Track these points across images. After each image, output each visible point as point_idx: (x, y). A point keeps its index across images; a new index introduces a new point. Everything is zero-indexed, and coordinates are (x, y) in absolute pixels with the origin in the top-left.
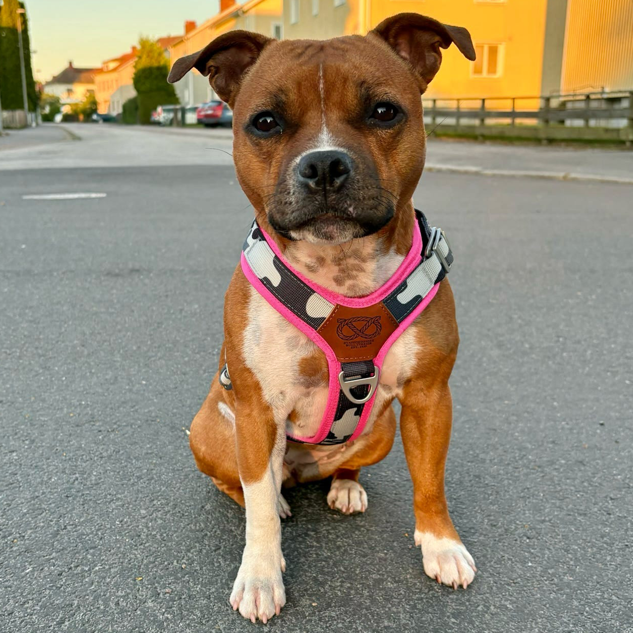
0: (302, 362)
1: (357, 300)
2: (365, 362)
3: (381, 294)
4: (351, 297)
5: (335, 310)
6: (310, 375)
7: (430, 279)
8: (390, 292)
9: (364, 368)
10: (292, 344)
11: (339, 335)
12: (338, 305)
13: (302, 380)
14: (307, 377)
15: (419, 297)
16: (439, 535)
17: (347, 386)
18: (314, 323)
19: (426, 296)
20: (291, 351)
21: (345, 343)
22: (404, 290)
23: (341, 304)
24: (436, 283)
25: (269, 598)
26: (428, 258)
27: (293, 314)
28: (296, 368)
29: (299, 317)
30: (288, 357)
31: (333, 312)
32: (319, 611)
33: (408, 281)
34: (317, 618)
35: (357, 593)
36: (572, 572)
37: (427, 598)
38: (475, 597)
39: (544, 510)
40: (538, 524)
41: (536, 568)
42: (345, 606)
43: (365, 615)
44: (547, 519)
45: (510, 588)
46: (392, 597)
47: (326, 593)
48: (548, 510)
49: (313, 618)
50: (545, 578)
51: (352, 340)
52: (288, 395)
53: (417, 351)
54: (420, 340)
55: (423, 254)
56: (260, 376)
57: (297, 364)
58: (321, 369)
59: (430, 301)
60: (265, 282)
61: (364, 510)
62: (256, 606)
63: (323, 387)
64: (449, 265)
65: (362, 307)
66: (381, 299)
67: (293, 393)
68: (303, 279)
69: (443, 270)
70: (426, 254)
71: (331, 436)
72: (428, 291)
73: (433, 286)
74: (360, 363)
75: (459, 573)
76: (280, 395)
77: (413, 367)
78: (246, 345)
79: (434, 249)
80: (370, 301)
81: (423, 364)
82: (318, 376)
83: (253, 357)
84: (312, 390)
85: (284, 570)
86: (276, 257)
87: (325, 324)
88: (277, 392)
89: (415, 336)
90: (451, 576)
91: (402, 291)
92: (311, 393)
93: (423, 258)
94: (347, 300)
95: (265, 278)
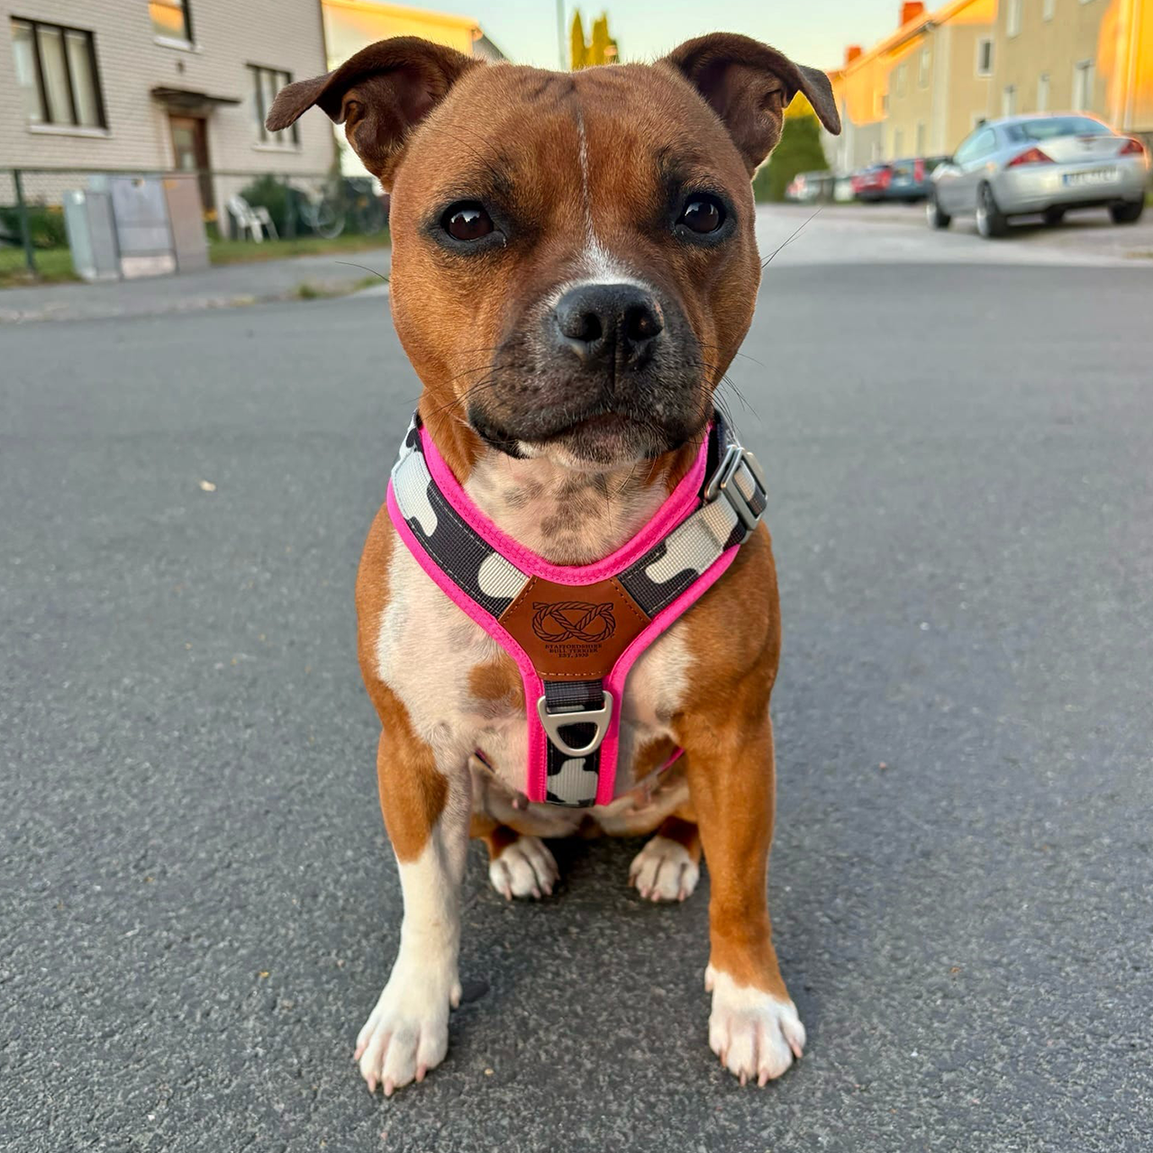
0: (475, 673)
1: (569, 571)
2: (587, 683)
3: (617, 564)
4: (558, 565)
5: (528, 586)
6: (490, 697)
7: (715, 541)
8: (633, 560)
10: (459, 641)
11: (536, 632)
12: (534, 577)
13: (475, 705)
14: (484, 701)
15: (690, 572)
16: (741, 979)
17: (552, 722)
18: (493, 606)
19: (707, 571)
20: (456, 651)
21: (546, 647)
22: (658, 558)
23: (542, 576)
24: (727, 547)
25: (407, 1051)
26: (710, 501)
27: (457, 587)
28: (464, 683)
29: (468, 592)
30: (450, 663)
31: (526, 590)
32: (489, 1087)
33: (668, 542)
34: (477, 1100)
35: (572, 1062)
36: (987, 1085)
37: (684, 1093)
38: (772, 1106)
39: (1008, 940)
40: (980, 970)
41: (921, 1064)
42: (536, 1084)
43: (558, 1110)
44: (1005, 960)
45: (847, 1099)
46: (625, 1080)
47: (523, 1052)
48: (1016, 941)
49: (469, 1099)
50: (926, 1090)
51: (561, 643)
52: (454, 728)
53: (687, 665)
54: (694, 646)
55: (701, 494)
56: (404, 695)
57: (466, 676)
58: (509, 688)
59: (715, 578)
60: (413, 526)
61: (682, 898)
62: (380, 1063)
63: (518, 718)
64: (756, 516)
65: (578, 584)
66: (616, 572)
67: (463, 725)
68: (474, 527)
69: (742, 526)
70: (708, 493)
71: (552, 797)
72: (711, 563)
73: (721, 552)
74: (577, 682)
75: (757, 1055)
76: (441, 728)
77: (683, 692)
78: (382, 638)
79: (723, 486)
80: (594, 574)
81: (702, 687)
82: (504, 699)
83: (390, 661)
84: (499, 723)
85: (456, 1004)
86: (433, 482)
87: (511, 609)
88: (435, 722)
89: (684, 640)
90: (738, 1059)
91: (655, 561)
92: (498, 728)
93: (703, 501)
94: (551, 568)
95: (414, 519)
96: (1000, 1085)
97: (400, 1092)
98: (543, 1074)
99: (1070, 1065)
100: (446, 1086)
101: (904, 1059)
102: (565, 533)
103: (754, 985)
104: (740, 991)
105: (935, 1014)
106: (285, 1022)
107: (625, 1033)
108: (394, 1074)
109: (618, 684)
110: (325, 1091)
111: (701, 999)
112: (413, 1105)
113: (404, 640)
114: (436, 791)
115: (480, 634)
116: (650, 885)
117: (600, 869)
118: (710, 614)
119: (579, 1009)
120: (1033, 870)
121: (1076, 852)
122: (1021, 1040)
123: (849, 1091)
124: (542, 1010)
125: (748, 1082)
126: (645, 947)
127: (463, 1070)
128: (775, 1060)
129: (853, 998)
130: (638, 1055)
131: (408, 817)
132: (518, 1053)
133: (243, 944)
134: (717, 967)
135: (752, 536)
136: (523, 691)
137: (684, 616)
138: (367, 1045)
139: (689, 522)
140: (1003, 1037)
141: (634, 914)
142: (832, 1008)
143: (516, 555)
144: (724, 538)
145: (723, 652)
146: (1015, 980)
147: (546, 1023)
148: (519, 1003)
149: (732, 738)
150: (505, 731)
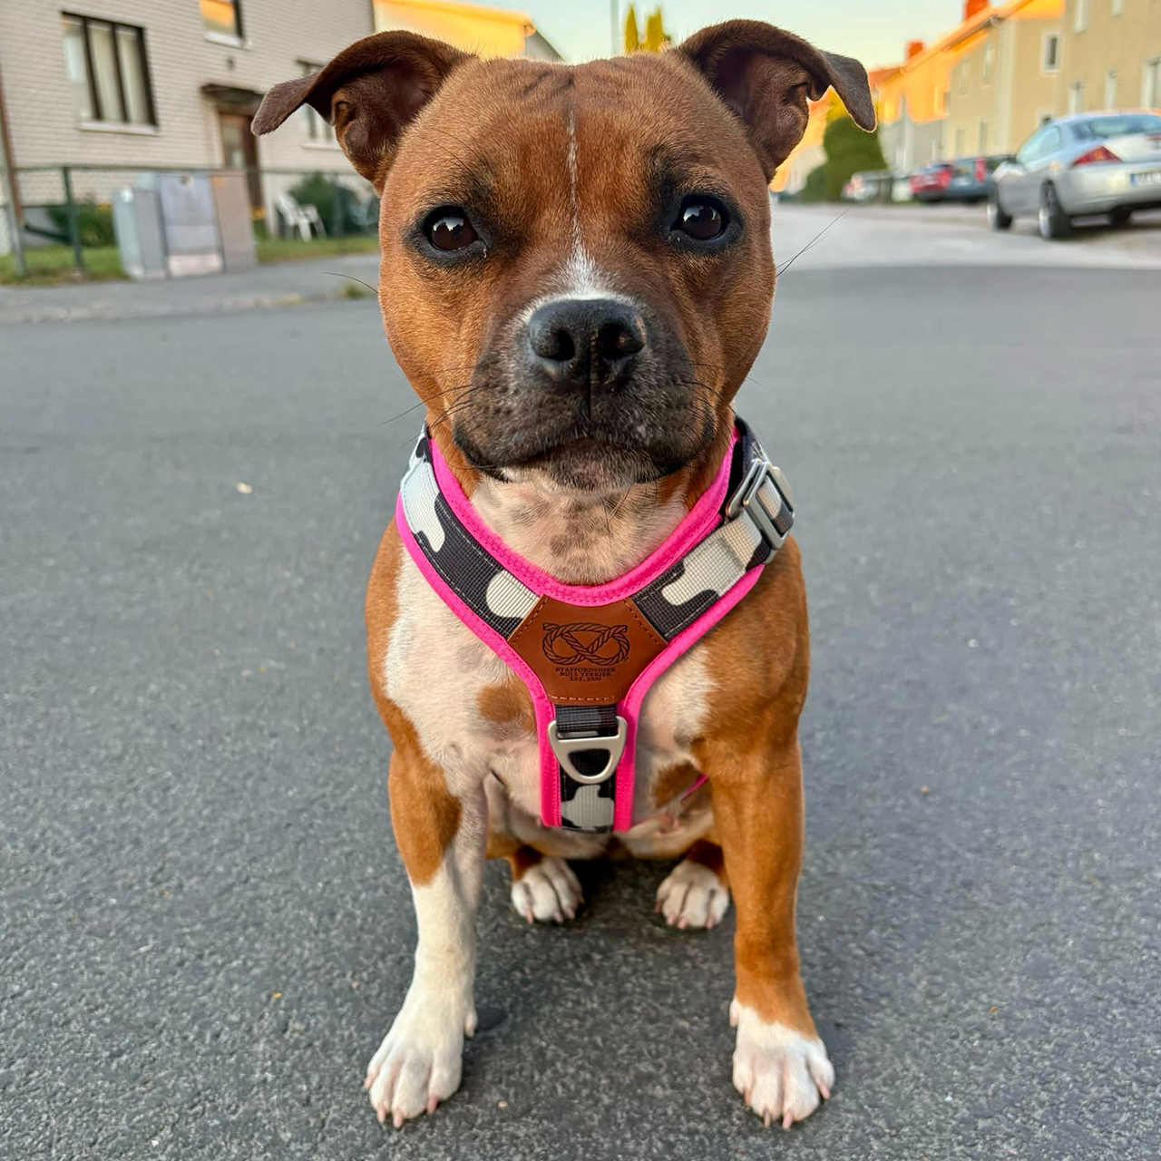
0: (484, 695)
1: (582, 591)
3: (632, 583)
4: (570, 584)
5: (538, 606)
6: (500, 720)
7: (736, 561)
8: (649, 580)
9: (596, 718)
10: (468, 661)
11: (546, 653)
12: (545, 596)
13: (485, 727)
14: (494, 723)
15: (709, 593)
16: (767, 1015)
17: (563, 748)
18: (502, 627)
19: (728, 592)
20: (465, 671)
21: (557, 669)
23: (553, 595)
24: (750, 568)
26: (732, 519)
27: (465, 606)
28: (473, 704)
29: (476, 611)
30: (459, 683)
31: (536, 610)
32: (502, 1121)
33: (686, 562)
34: (489, 1134)
35: (590, 1096)
36: (1026, 1134)
37: (705, 1133)
38: (797, 1150)
39: (1052, 979)
40: (1021, 1009)
41: (956, 1110)
42: (551, 1119)
43: (573, 1147)
44: (1048, 1000)
45: (875, 1145)
46: (644, 1117)
47: (538, 1084)
48: (1061, 979)
49: (481, 1134)
50: (960, 1138)
51: (572, 666)
52: (464, 750)
53: (706, 690)
54: (714, 670)
55: (722, 512)
56: (412, 714)
57: (475, 697)
58: (519, 710)
59: (737, 600)
60: (421, 540)
61: (710, 925)
62: (390, 1094)
63: (530, 741)
64: (782, 535)
65: (591, 604)
66: (631, 592)
67: (474, 747)
68: (482, 543)
69: (766, 544)
70: (729, 511)
71: (567, 824)
72: (732, 584)
73: (743, 572)
74: (588, 708)
75: (782, 1096)
76: (452, 749)
77: (702, 718)
78: (389, 655)
79: (746, 503)
80: (607, 595)
81: (724, 713)
82: (516, 722)
83: (397, 678)
84: (511, 745)
85: (471, 1033)
86: (441, 495)
87: (520, 630)
88: (444, 743)
89: (704, 664)
90: (763, 1100)
91: (673, 581)
92: (510, 750)
93: (724, 519)
94: (561, 588)
95: (421, 534)
96: (1039, 1134)
97: (410, 1124)
98: (559, 1109)
99: (1114, 1115)
100: (458, 1118)
101: (937, 1104)
102: (577, 552)
103: (781, 1022)
104: (765, 1027)
105: (972, 1056)
106: (296, 1046)
107: (645, 1067)
108: (404, 1104)
109: (633, 709)
110: (333, 1120)
111: (725, 1034)
112: (423, 1138)
113: (411, 658)
114: (448, 814)
115: (490, 655)
116: (677, 911)
117: (626, 893)
118: (733, 637)
119: (599, 1040)
120: (1079, 904)
121: (1126, 886)
122: (1062, 1086)
123: (878, 1136)
124: (560, 1041)
125: (772, 1123)
126: (670, 976)
127: (475, 1102)
128: (800, 1101)
129: (886, 1037)
130: (659, 1092)
131: (420, 839)
132: (534, 1086)
133: (257, 963)
134: (742, 1001)
135: (778, 554)
136: (534, 714)
137: (705, 639)
138: (378, 1073)
139: (708, 541)
140: (1044, 1082)
141: (660, 941)
142: (864, 1045)
143: (526, 574)
144: (746, 557)
145: (744, 676)
146: (1058, 1022)
147: (563, 1055)
148: (537, 1033)
149: (756, 765)
150: (517, 753)
